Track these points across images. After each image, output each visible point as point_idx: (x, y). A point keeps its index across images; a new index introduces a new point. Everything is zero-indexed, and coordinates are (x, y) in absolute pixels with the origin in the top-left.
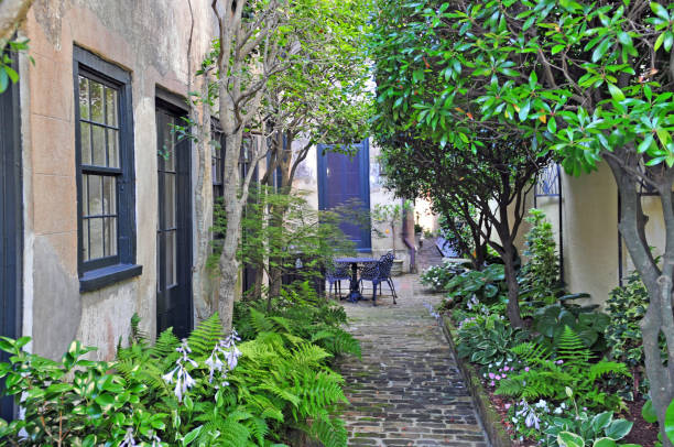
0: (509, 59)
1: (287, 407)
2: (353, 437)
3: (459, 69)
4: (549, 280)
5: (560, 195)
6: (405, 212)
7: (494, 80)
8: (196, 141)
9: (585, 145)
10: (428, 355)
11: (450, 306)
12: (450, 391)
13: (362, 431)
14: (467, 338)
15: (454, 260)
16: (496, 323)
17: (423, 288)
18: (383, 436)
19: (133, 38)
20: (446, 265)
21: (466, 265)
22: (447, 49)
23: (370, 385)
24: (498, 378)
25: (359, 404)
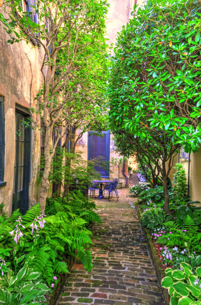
0: (163, 103)
1: (66, 245)
2: (95, 259)
3: (142, 106)
4: (183, 194)
5: (189, 158)
6: (124, 161)
7: (156, 112)
8: (33, 128)
9: (191, 142)
10: (130, 224)
11: (140, 203)
12: (138, 240)
13: (99, 256)
14: (146, 218)
15: (144, 183)
16: (159, 212)
17: (130, 194)
18: (108, 259)
19: (5, 82)
20: (140, 185)
21: (149, 186)
22: (137, 97)
23: (104, 236)
24: (158, 236)
25: (99, 244)
